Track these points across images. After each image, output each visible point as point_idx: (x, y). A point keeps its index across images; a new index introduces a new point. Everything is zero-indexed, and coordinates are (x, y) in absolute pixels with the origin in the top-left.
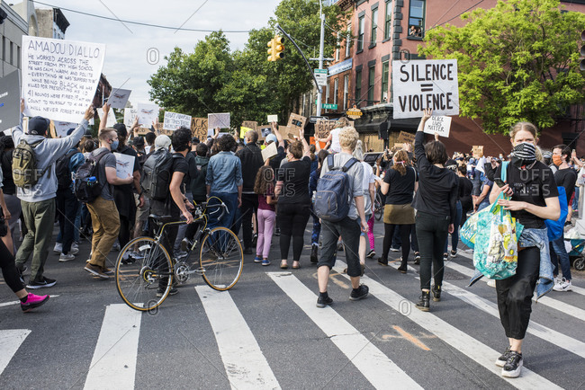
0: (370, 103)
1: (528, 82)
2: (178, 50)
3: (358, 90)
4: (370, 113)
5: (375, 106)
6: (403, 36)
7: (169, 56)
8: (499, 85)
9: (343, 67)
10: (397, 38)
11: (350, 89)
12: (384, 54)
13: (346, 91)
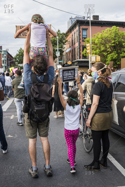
0: (75, 60)
1: (111, 53)
2: (21, 48)
3: (73, 56)
4: (74, 62)
5: (76, 60)
6: (81, 41)
7: (19, 50)
8: (104, 53)
9: (69, 49)
10: (79, 41)
11: (71, 56)
12: (77, 46)
13: (70, 56)
